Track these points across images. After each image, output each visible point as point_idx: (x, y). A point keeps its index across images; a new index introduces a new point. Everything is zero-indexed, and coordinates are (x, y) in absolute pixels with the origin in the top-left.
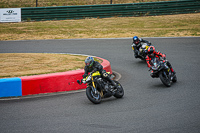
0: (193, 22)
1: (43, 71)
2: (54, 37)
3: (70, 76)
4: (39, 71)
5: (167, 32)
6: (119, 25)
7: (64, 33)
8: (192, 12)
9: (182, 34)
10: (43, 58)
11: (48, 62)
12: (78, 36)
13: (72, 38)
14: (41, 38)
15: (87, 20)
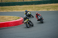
0: (47, 6)
1: (4, 21)
2: (7, 11)
3: (11, 22)
4: (3, 21)
5: (39, 9)
6: (26, 8)
7: (10, 10)
8: (47, 4)
9: (44, 10)
10: (4, 17)
11: (5, 18)
12: (14, 11)
13: (12, 11)
14: (3, 11)
15: (17, 6)
